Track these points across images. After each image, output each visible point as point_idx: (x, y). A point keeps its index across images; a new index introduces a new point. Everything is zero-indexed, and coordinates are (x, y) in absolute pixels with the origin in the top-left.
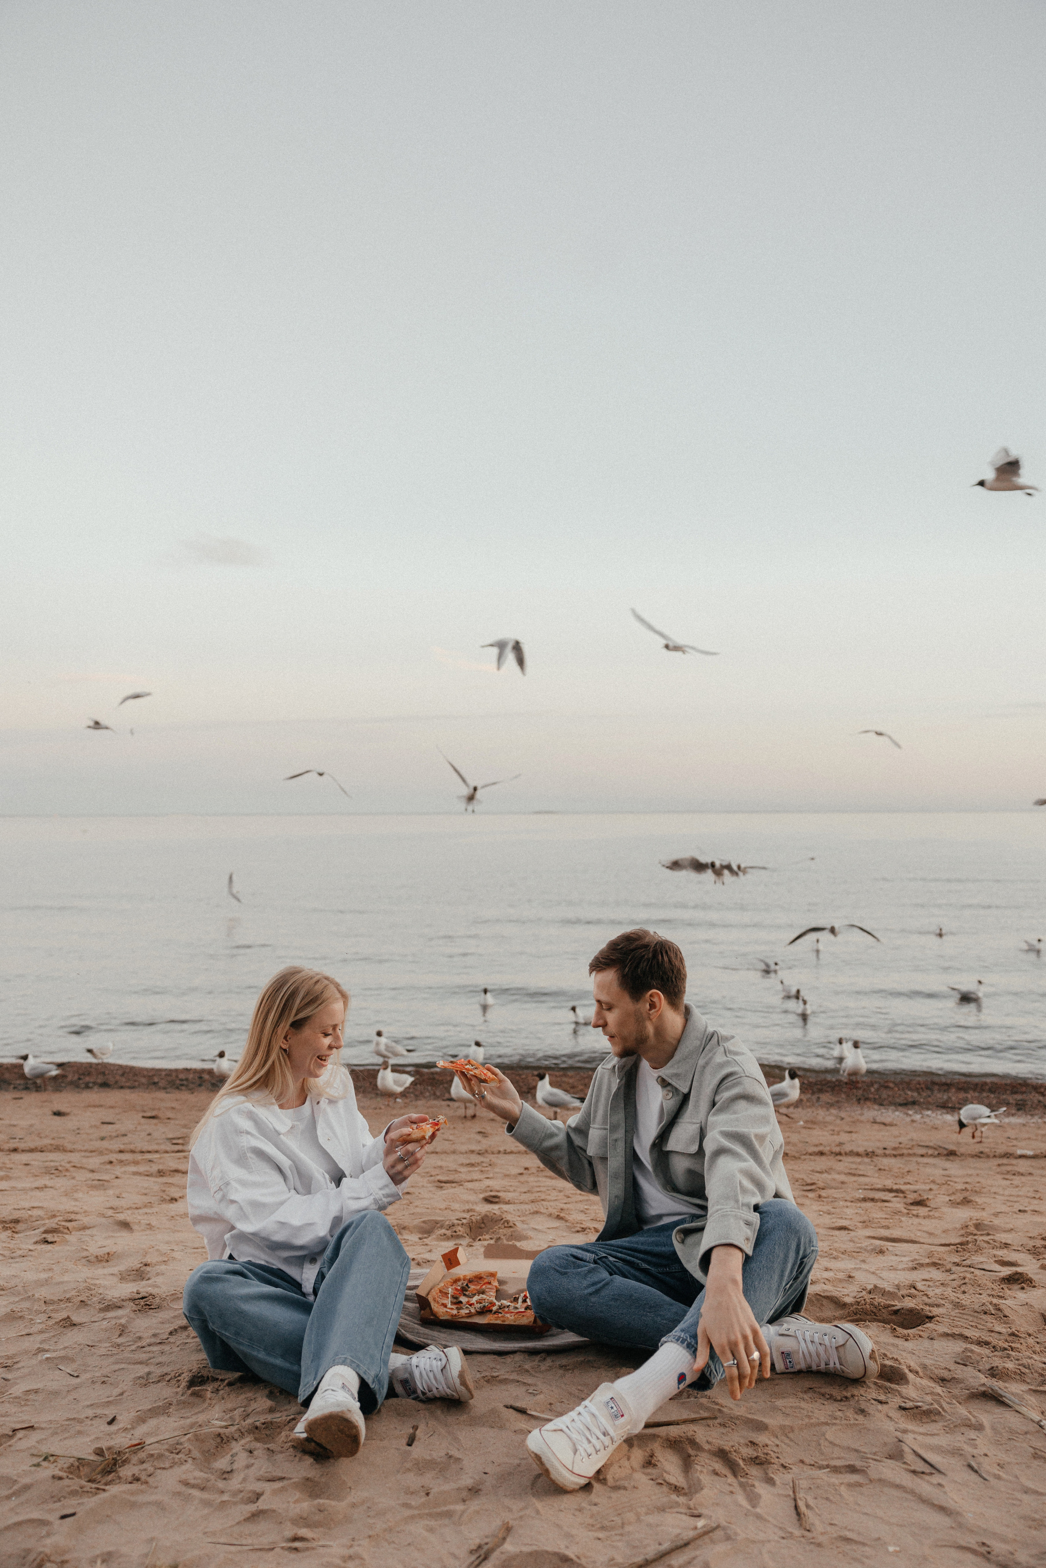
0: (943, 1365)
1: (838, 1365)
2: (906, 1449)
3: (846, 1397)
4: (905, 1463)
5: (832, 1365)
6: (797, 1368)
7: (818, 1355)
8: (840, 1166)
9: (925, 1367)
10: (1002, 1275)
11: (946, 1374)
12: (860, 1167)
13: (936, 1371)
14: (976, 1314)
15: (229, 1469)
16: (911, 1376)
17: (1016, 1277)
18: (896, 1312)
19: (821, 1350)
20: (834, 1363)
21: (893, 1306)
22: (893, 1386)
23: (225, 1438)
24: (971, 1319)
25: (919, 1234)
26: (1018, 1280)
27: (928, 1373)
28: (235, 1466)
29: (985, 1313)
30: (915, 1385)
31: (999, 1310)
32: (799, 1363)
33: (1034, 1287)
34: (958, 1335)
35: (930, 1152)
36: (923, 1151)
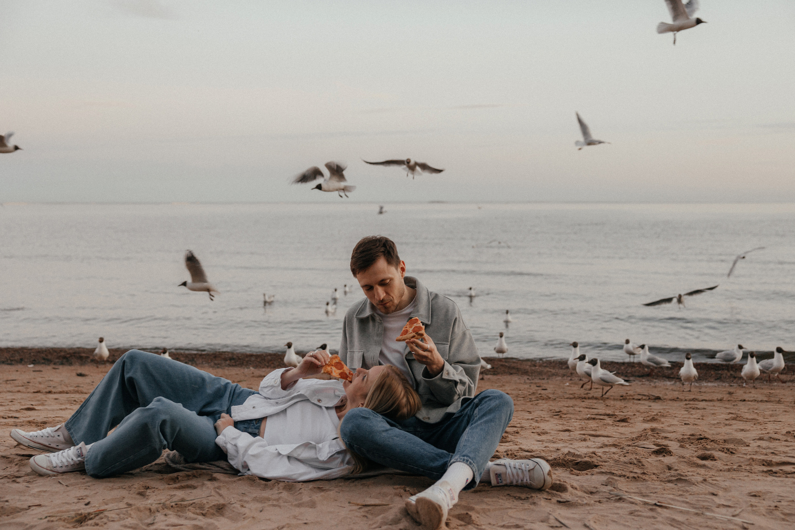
0: (593, 486)
1: (528, 480)
2: (551, 517)
3: (528, 498)
4: (549, 523)
5: (525, 480)
6: (504, 483)
7: (518, 475)
8: (583, 404)
9: (582, 486)
10: (653, 450)
11: (594, 490)
12: (596, 405)
13: (588, 489)
14: (625, 464)
15: (152, 522)
16: (570, 489)
17: (662, 450)
18: (577, 464)
19: (520, 472)
20: (527, 480)
21: (576, 460)
22: (557, 493)
23: (152, 511)
24: (621, 466)
25: (614, 433)
26: (663, 452)
27: (584, 489)
28: (155, 521)
29: (631, 463)
30: (572, 494)
31: (640, 462)
32: (506, 480)
33: (672, 455)
34: (609, 472)
35: (644, 398)
36: (640, 397)
